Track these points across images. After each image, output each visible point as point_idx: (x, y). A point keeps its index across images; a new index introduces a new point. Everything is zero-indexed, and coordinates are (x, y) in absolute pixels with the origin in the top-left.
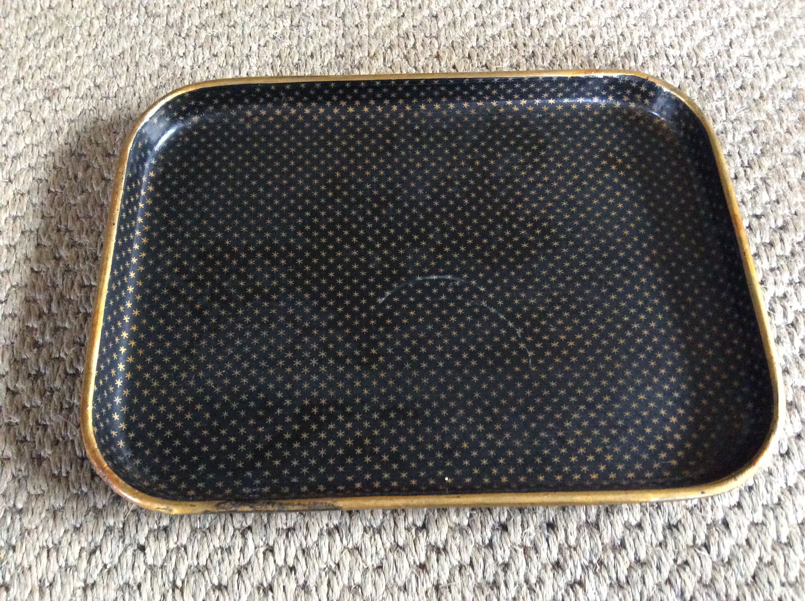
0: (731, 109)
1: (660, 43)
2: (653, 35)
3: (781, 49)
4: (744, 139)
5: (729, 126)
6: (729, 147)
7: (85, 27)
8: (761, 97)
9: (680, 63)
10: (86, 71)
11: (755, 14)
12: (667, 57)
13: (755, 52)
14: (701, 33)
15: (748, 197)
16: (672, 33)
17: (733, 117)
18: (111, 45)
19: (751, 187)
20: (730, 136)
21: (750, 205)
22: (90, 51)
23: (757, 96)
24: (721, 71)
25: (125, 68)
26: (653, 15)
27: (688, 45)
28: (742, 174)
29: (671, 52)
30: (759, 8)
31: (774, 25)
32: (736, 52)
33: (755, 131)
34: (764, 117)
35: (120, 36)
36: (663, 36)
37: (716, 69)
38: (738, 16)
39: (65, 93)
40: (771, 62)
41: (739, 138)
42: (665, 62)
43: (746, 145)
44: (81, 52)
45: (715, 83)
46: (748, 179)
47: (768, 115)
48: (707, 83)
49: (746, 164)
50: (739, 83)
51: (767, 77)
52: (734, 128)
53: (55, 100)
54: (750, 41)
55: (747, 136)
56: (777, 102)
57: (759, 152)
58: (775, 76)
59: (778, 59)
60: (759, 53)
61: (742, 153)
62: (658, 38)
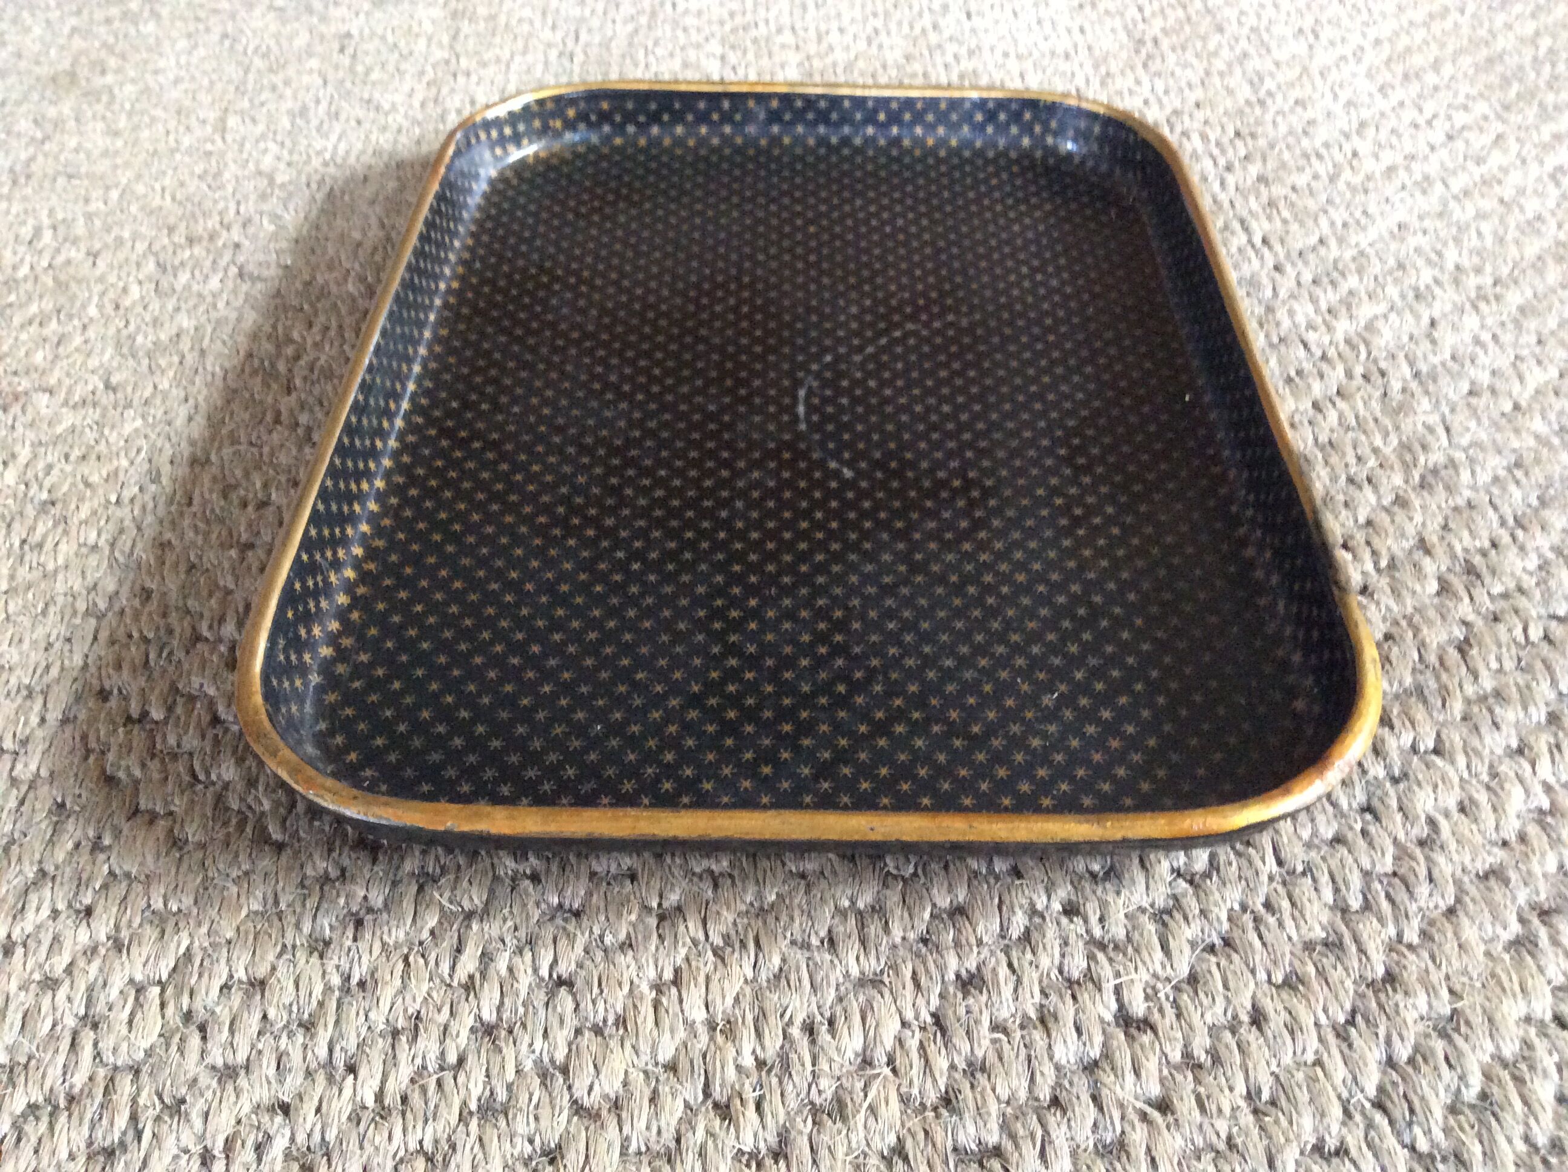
0: (1456, 427)
1: (1286, 323)
2: (1270, 310)
3: (1539, 333)
4: (1496, 479)
5: (1460, 456)
6: (1467, 493)
7: (111, 295)
8: (1517, 407)
9: (1332, 353)
10: (93, 362)
11: (1472, 282)
12: (1305, 345)
13: (1486, 337)
14: (1366, 311)
15: (1529, 582)
16: (1310, 309)
17: (1465, 441)
18: (156, 322)
19: (1533, 562)
20: (1465, 476)
21: (1538, 595)
22: (112, 331)
23: (1508, 407)
24: (1424, 368)
25: (176, 359)
26: (1265, 281)
27: (1343, 327)
28: (1506, 539)
29: (1311, 337)
30: (1478, 271)
31: (1514, 298)
32: (1448, 339)
33: (1518, 465)
34: (1532, 442)
35: (178, 309)
36: (1291, 313)
37: (1411, 364)
38: (1437, 281)
39: (43, 399)
40: (1525, 352)
41: (1484, 477)
42: (1301, 352)
43: (1504, 489)
44: (91, 333)
45: (1414, 385)
46: (1522, 548)
47: (1537, 437)
48: (1396, 386)
49: (1511, 522)
50: (1465, 387)
51: (1521, 378)
52: (1472, 461)
53: (16, 409)
54: (1471, 322)
55: (1502, 473)
56: (1553, 417)
57: (1535, 502)
58: (1536, 377)
59: (1537, 350)
60: (1495, 337)
61: (1497, 501)
62: (1282, 314)
